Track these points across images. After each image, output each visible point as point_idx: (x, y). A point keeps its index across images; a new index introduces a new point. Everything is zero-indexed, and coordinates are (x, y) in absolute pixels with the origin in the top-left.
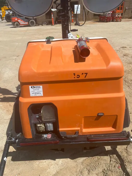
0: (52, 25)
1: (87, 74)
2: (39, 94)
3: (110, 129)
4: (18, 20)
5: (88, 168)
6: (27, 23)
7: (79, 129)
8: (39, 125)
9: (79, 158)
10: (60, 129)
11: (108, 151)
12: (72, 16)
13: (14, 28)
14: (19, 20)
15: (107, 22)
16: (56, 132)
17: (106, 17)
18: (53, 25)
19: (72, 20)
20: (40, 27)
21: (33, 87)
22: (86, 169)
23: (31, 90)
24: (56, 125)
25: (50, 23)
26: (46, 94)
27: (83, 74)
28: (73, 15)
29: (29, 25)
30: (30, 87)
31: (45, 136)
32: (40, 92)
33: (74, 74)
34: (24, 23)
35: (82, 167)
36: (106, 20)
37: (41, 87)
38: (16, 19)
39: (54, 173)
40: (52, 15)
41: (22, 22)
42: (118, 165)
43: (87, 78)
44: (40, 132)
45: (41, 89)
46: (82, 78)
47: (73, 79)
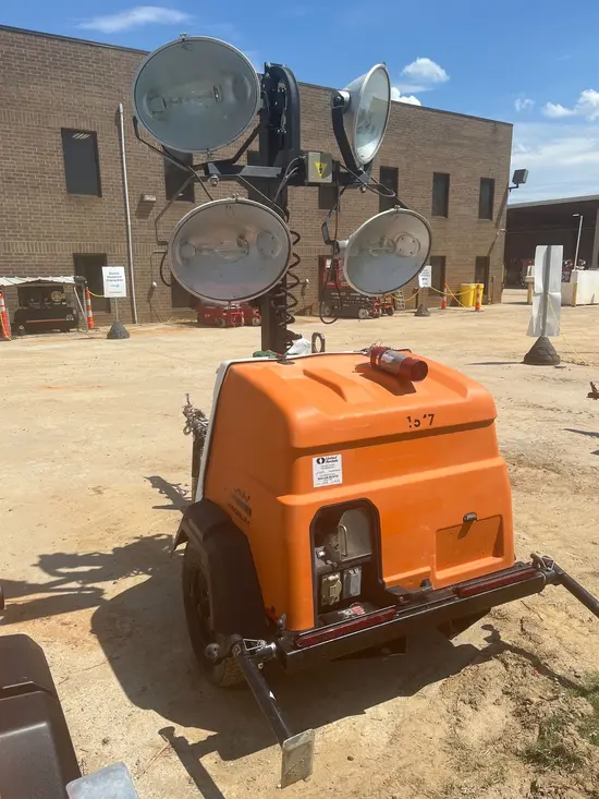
0: (3, 338)
1: (432, 415)
2: (334, 479)
3: (489, 561)
5: (466, 697)
7: (427, 569)
8: (331, 577)
9: (426, 687)
10: (386, 580)
11: (484, 650)
12: (88, 306)
15: (228, 326)
16: (373, 592)
17: (225, 311)
18: (8, 340)
19: (89, 318)
21: (321, 461)
22: (462, 703)
23: (316, 468)
24: (372, 569)
26: (349, 477)
27: (425, 416)
28: (89, 301)
30: (315, 460)
31: (347, 613)
32: (336, 473)
33: (409, 418)
35: (449, 702)
36: (224, 321)
37: (339, 457)
39: (387, 740)
40: (2, 300)
42: (529, 669)
43: (434, 425)
44: (328, 606)
45: (338, 465)
46: (425, 425)
47: (408, 430)
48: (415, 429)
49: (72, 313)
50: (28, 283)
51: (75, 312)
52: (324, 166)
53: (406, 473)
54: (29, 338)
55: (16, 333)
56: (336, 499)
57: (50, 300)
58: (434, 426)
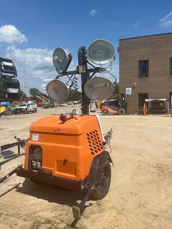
0: (143, 115)
1: (60, 130)
2: (36, 140)
3: (74, 176)
4: (107, 108)
6: (116, 112)
7: (53, 169)
8: (33, 161)
13: (102, 116)
14: (109, 108)
18: (145, 115)
19: (171, 111)
20: (130, 116)
23: (33, 136)
25: (141, 113)
26: (40, 140)
27: (58, 129)
29: (118, 113)
30: (33, 134)
33: (54, 129)
34: (113, 112)
37: (38, 135)
38: (106, 108)
40: (145, 105)
41: (110, 111)
45: (38, 137)
46: (57, 132)
47: (53, 132)
48: (54, 132)
49: (165, 109)
50: (152, 100)
51: (166, 109)
52: (83, 68)
53: (57, 144)
54: (151, 115)
55: (148, 114)
56: (35, 144)
57: (159, 105)
58: (59, 132)
